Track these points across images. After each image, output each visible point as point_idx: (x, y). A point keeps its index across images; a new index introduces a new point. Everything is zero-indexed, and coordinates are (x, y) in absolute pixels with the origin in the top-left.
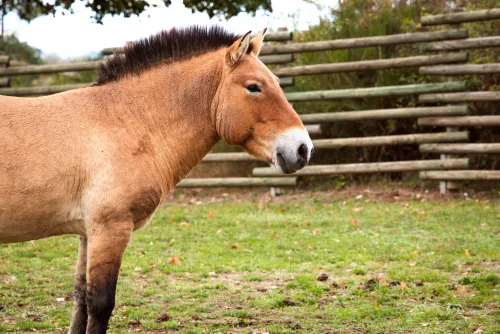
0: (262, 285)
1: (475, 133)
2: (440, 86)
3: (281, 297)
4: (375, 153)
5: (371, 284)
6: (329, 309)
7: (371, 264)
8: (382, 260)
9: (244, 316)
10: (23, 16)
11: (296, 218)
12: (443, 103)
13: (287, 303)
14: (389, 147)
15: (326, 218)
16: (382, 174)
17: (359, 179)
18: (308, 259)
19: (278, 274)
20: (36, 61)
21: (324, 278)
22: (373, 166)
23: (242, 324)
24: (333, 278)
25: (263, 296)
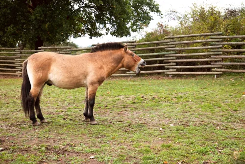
0: (129, 98)
1: (177, 64)
2: (169, 53)
3: (133, 101)
4: (154, 68)
5: (154, 98)
6: (144, 104)
7: (154, 94)
8: (156, 93)
9: (124, 106)
10: (74, 37)
11: (136, 83)
12: (170, 57)
13: (134, 103)
14: (157, 67)
15: (143, 83)
16: (156, 73)
17: (151, 74)
18: (139, 93)
19: (132, 96)
20: (77, 48)
21: (143, 97)
22: (154, 71)
23: (124, 108)
24: (145, 97)
25: (129, 101)
